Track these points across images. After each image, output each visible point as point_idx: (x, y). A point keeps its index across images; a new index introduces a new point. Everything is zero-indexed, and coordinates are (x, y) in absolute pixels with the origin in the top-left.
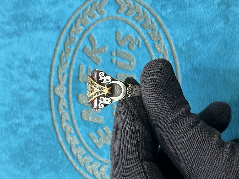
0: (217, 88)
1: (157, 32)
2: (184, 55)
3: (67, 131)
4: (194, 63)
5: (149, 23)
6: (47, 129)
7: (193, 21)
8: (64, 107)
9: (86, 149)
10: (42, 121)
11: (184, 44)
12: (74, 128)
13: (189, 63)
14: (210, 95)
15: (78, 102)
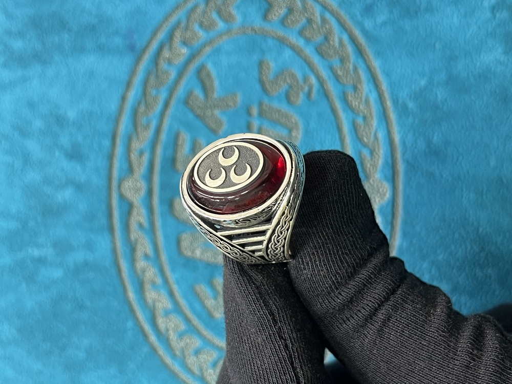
0: (482, 196)
1: (351, 67)
2: (411, 120)
3: (145, 279)
4: (433, 137)
5: (334, 45)
6: (104, 272)
7: (434, 45)
8: (141, 225)
9: (187, 320)
10: (92, 255)
11: (411, 95)
12: (162, 272)
13: (422, 138)
14: (466, 210)
15: (173, 215)
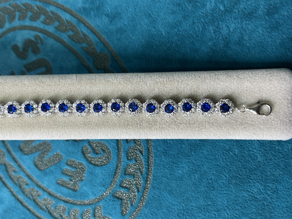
0: (152, 17)
1: (50, 14)
3: (34, 198)
5: (37, 11)
6: (15, 210)
8: (15, 171)
9: (66, 202)
10: (4, 206)
12: (39, 187)
13: (104, 16)
14: (150, 30)
15: (25, 154)
